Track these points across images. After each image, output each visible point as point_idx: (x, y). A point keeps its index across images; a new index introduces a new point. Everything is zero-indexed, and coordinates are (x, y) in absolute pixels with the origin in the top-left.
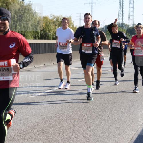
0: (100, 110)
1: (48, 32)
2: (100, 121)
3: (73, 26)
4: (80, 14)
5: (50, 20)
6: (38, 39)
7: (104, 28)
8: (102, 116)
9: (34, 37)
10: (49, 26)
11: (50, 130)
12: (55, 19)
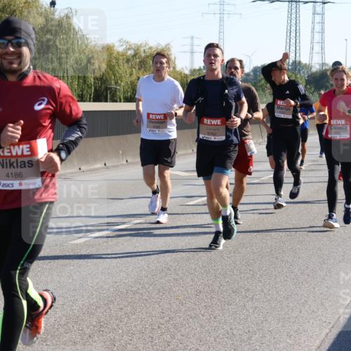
0: (242, 275)
1: (113, 82)
2: (242, 303)
3: (174, 68)
4: (192, 38)
5: (118, 53)
6: (90, 101)
7: (252, 74)
8: (248, 290)
9: (79, 96)
10: (117, 68)
11: (118, 325)
12: (130, 52)
